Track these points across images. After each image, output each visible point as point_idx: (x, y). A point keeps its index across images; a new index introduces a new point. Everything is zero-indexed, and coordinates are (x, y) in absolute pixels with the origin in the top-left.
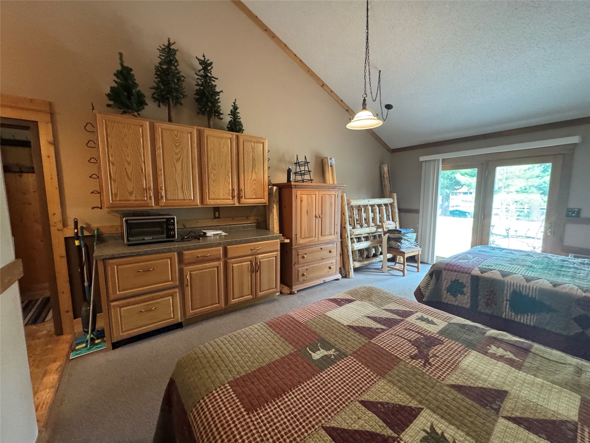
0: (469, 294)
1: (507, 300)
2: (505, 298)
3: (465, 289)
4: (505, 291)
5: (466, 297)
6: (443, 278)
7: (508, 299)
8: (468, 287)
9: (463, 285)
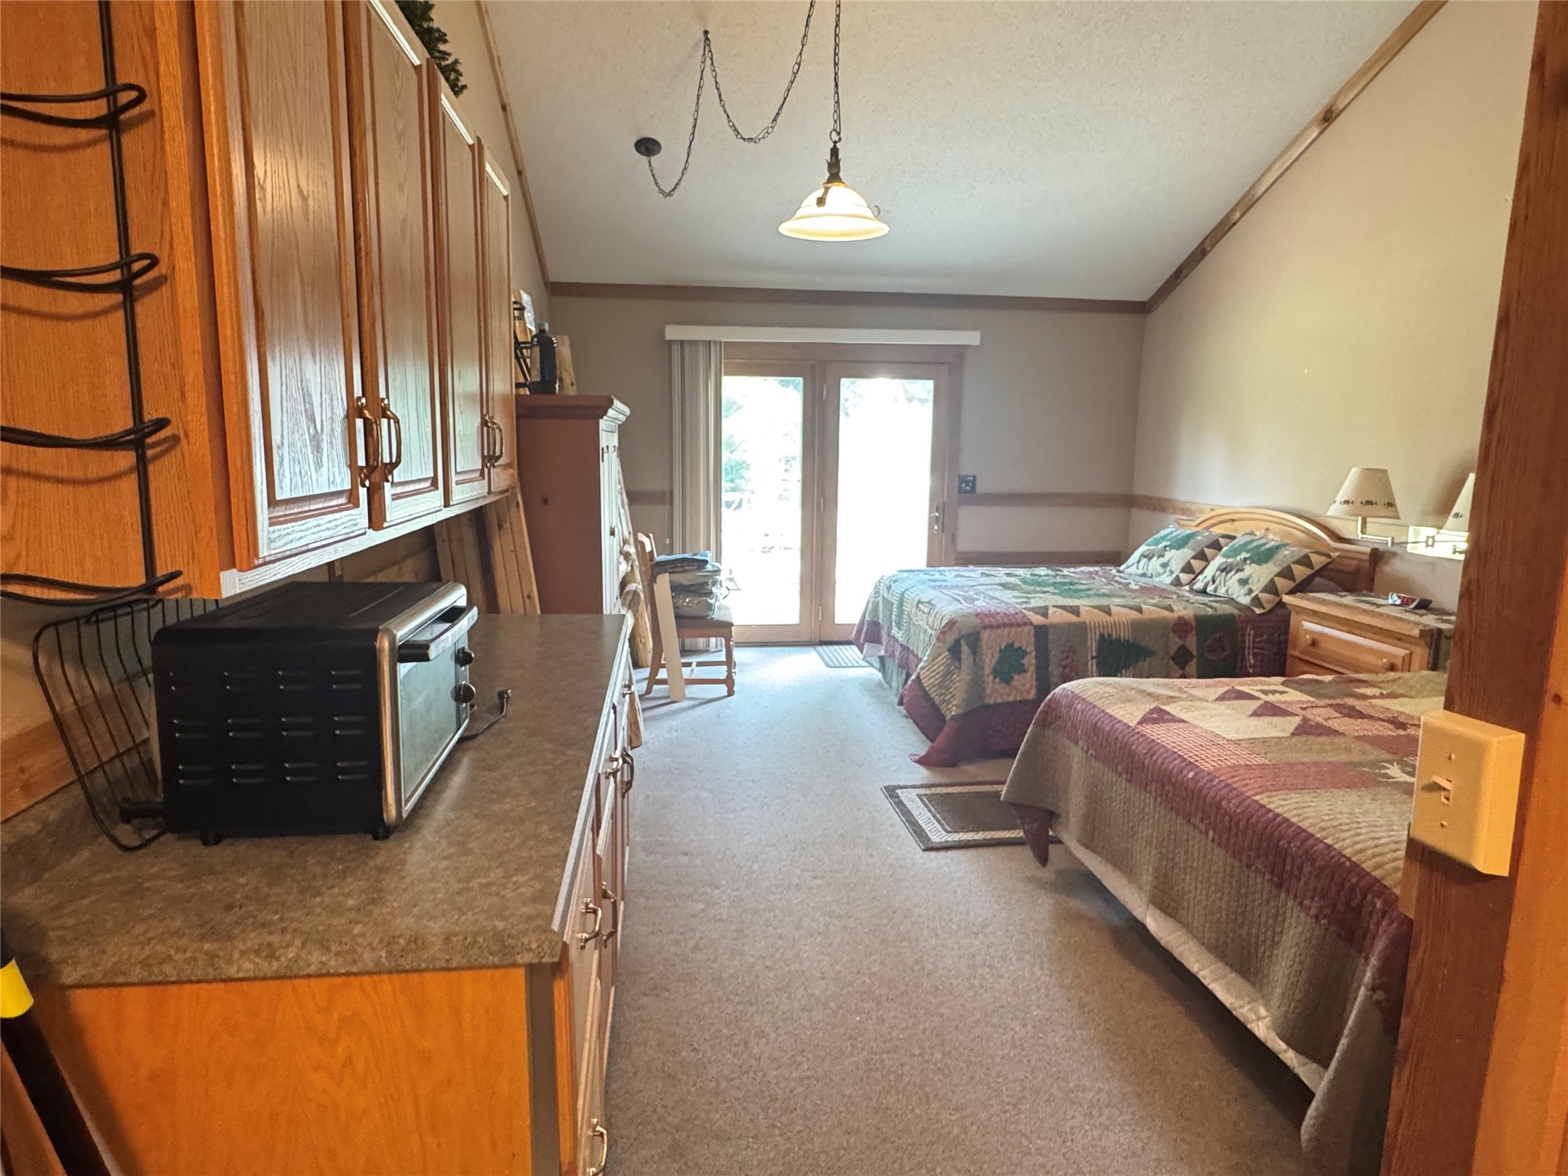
0: (1032, 669)
1: (1093, 658)
2: (1090, 656)
3: (1025, 661)
4: (1089, 642)
5: (1028, 675)
6: (984, 648)
7: (1094, 654)
8: (1031, 653)
9: (1021, 653)
